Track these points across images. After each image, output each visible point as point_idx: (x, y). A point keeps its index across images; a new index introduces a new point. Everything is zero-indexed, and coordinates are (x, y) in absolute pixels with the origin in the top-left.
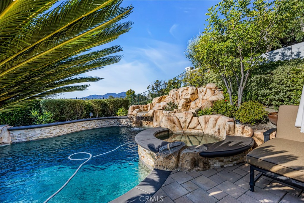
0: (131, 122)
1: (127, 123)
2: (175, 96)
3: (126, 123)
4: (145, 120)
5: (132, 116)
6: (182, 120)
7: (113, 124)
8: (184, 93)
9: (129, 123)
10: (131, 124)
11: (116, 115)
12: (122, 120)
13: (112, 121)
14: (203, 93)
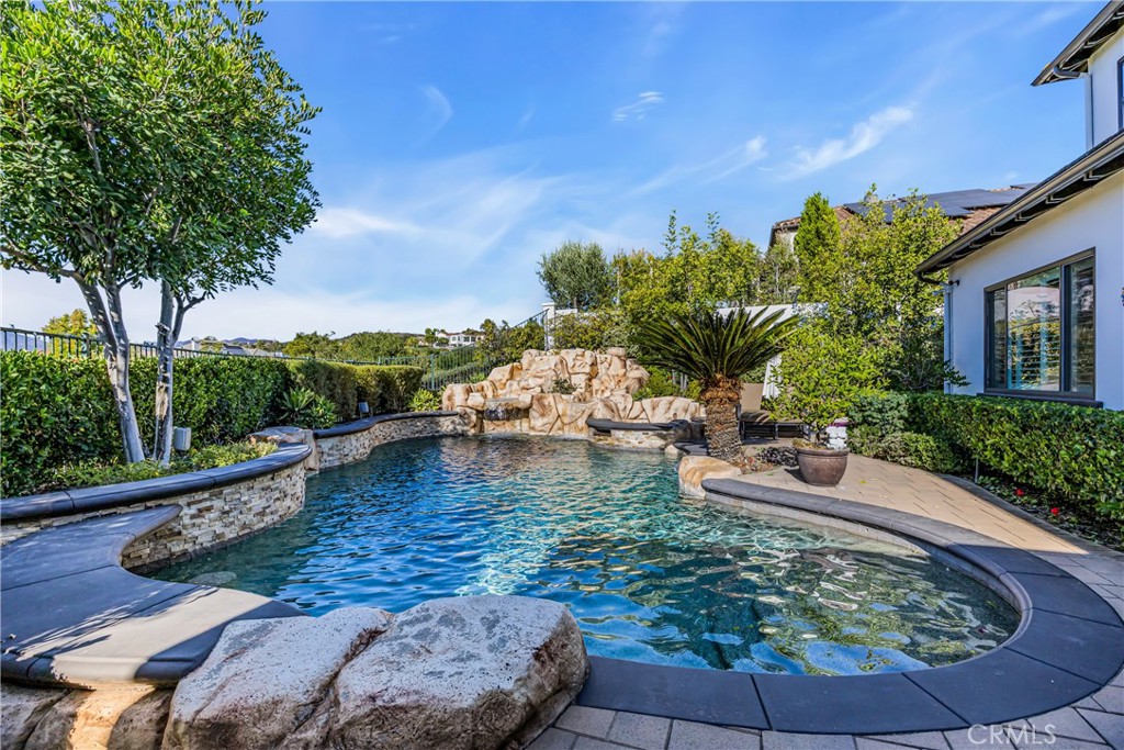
0: (466, 424)
1: (455, 428)
2: (559, 366)
3: (451, 427)
4: (491, 420)
5: (468, 410)
6: (621, 407)
7: (421, 432)
8: (578, 363)
9: (458, 427)
10: (466, 428)
11: (408, 410)
12: (442, 419)
13: (419, 424)
14: (606, 364)
